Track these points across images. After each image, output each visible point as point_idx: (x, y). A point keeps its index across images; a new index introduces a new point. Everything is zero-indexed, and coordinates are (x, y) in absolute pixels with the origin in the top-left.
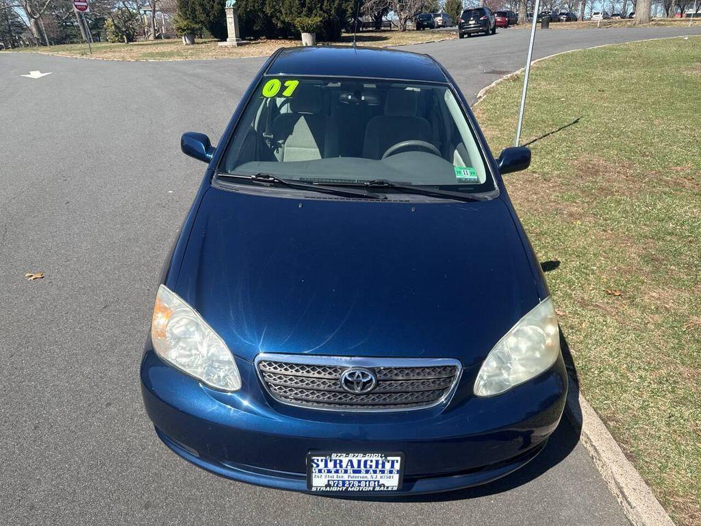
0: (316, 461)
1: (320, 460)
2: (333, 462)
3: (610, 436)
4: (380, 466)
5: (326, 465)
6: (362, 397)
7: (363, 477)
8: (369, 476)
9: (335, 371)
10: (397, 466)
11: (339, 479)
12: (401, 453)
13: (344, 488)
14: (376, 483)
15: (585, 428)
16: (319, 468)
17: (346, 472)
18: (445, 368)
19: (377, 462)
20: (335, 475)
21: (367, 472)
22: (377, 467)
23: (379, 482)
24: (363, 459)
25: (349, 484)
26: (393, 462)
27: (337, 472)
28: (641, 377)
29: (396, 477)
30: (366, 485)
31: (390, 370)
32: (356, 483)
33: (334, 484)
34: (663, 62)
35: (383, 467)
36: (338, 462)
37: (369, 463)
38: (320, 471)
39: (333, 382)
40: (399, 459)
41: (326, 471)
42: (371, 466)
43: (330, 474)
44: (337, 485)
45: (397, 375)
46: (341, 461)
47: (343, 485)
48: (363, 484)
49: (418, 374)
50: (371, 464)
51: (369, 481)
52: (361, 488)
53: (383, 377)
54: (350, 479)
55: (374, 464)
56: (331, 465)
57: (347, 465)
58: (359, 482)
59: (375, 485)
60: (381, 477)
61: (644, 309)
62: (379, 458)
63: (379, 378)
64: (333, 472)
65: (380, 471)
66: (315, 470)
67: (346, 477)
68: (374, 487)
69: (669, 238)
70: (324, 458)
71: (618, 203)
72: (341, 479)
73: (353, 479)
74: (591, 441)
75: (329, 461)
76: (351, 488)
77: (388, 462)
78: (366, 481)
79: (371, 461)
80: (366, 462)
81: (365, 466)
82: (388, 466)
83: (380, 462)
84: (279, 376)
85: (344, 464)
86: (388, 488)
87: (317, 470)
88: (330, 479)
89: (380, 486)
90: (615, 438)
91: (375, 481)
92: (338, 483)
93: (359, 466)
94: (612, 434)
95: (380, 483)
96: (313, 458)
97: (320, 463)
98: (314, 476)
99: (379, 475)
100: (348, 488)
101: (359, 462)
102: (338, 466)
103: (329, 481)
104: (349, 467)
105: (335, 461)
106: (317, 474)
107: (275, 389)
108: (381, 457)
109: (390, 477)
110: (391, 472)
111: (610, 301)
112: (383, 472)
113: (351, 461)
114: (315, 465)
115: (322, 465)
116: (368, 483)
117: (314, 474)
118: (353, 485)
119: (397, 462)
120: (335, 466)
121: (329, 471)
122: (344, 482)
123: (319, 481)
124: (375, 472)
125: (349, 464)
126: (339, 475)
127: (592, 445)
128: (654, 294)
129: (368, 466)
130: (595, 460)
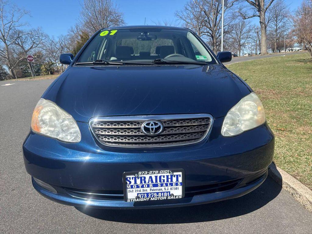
0: (129, 179)
1: (131, 178)
2: (140, 179)
3: (299, 182)
4: (170, 180)
5: (135, 182)
6: (155, 138)
7: (160, 190)
8: (163, 188)
9: (138, 123)
10: (180, 179)
11: (144, 192)
12: (181, 169)
13: (148, 199)
14: (168, 193)
15: (284, 180)
16: (131, 184)
17: (148, 186)
18: (203, 119)
19: (167, 176)
20: (142, 189)
21: (162, 185)
22: (168, 181)
23: (169, 192)
24: (159, 175)
25: (151, 196)
26: (177, 176)
27: (143, 187)
28: (306, 158)
29: (180, 187)
30: (162, 196)
31: (171, 121)
32: (156, 195)
33: (141, 196)
34: (277, 62)
35: (172, 180)
36: (143, 178)
37: (162, 178)
38: (132, 187)
39: (137, 130)
40: (180, 173)
41: (136, 186)
42: (164, 180)
43: (139, 189)
44: (143, 197)
45: (175, 123)
46: (145, 178)
47: (148, 196)
48: (160, 195)
49: (188, 122)
50: (164, 179)
51: (164, 192)
52: (159, 198)
53: (167, 125)
54: (151, 192)
55: (165, 179)
56: (138, 181)
57: (149, 181)
58: (158, 193)
59: (167, 195)
60: (171, 189)
61: (298, 134)
62: (168, 174)
63: (165, 126)
64: (140, 187)
65: (170, 184)
66: (129, 187)
67: (148, 190)
68: (167, 197)
69: (300, 110)
70: (134, 176)
71: (273, 101)
72: (146, 192)
73: (153, 192)
74: (289, 185)
75: (137, 178)
76: (153, 198)
77: (175, 177)
78: (161, 193)
79: (164, 177)
80: (160, 177)
81: (160, 181)
82: (174, 179)
83: (170, 177)
84: (104, 130)
85: (147, 180)
86: (176, 196)
87: (130, 186)
88: (139, 193)
89: (171, 195)
90: (302, 183)
91: (167, 192)
92: (144, 196)
93: (156, 181)
94: (300, 182)
95: (171, 193)
96: (127, 177)
97: (131, 180)
98: (128, 191)
99: (170, 187)
100: (150, 198)
101: (156, 177)
102: (143, 181)
103: (138, 194)
104: (150, 182)
105: (141, 178)
106: (130, 190)
107: (102, 138)
108: (170, 173)
109: (176, 189)
110: (177, 184)
111: (280, 132)
112: (171, 184)
113: (151, 177)
114: (128, 183)
115: (133, 182)
116: (163, 194)
117: (128, 190)
118: (153, 196)
119: (180, 176)
120: (141, 182)
121: (138, 187)
122: (148, 194)
123: (132, 195)
124: (167, 185)
125: (150, 180)
126: (144, 189)
127: (290, 187)
128: (300, 129)
129: (162, 181)
130: (294, 196)
